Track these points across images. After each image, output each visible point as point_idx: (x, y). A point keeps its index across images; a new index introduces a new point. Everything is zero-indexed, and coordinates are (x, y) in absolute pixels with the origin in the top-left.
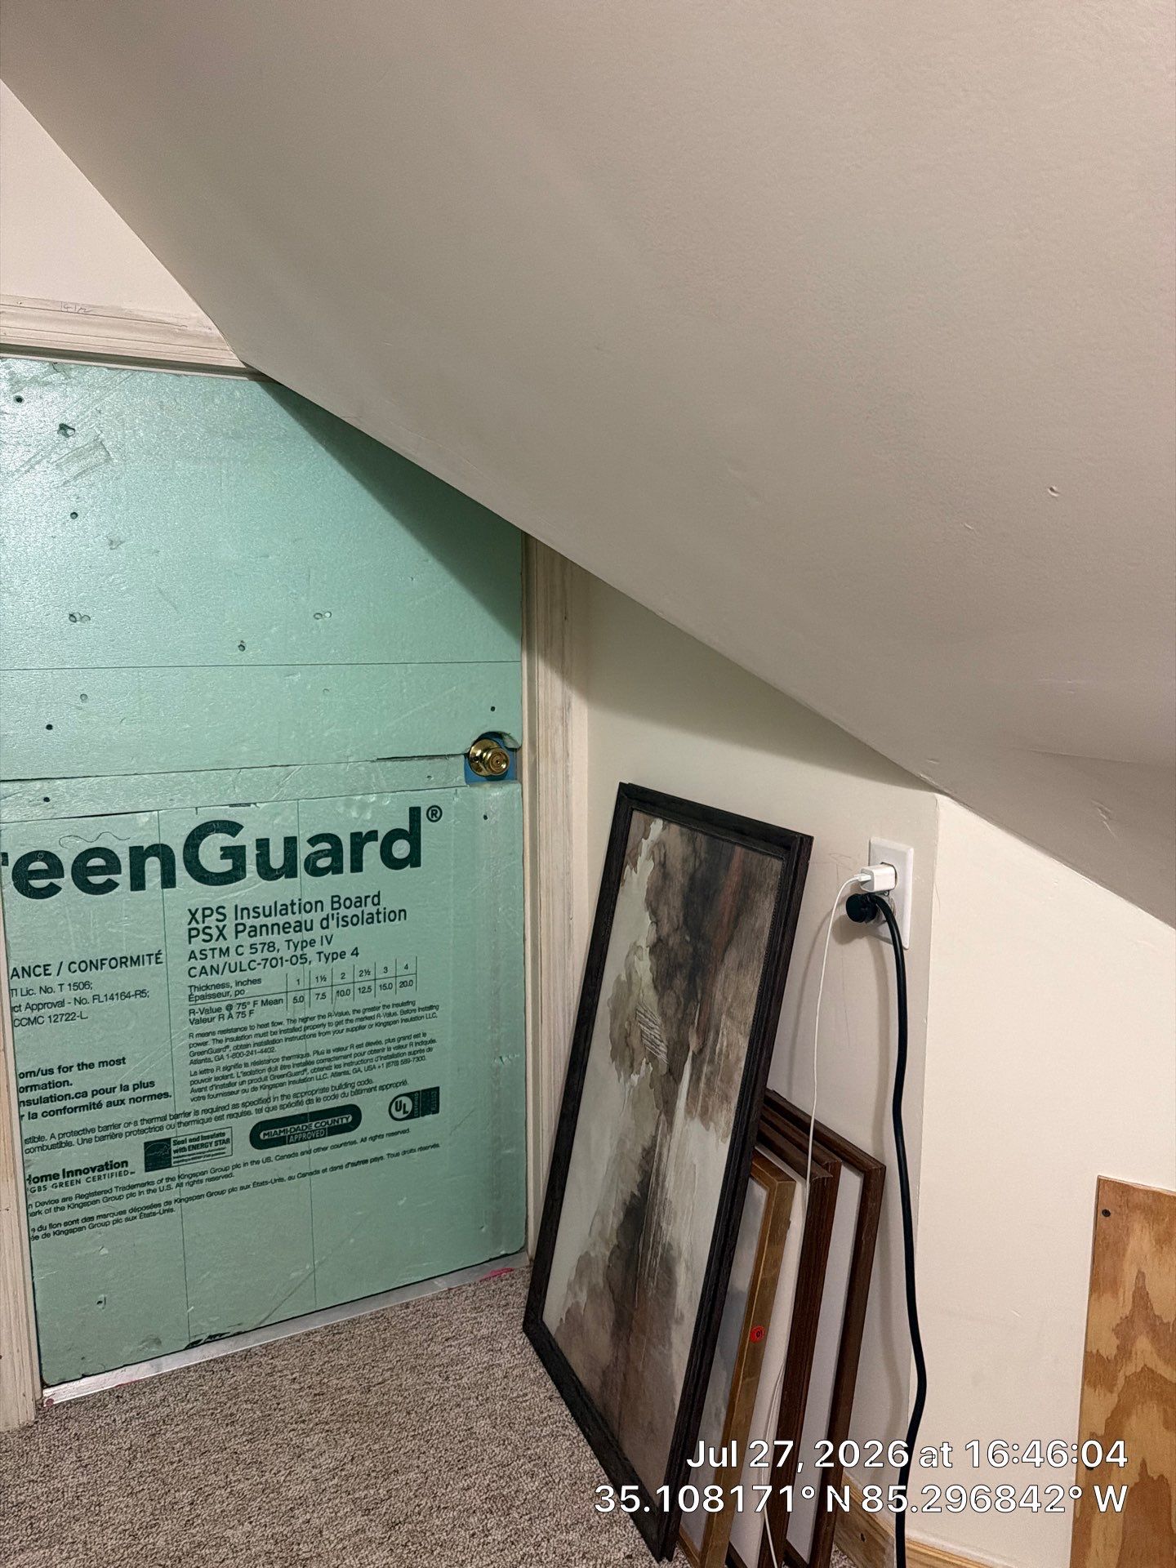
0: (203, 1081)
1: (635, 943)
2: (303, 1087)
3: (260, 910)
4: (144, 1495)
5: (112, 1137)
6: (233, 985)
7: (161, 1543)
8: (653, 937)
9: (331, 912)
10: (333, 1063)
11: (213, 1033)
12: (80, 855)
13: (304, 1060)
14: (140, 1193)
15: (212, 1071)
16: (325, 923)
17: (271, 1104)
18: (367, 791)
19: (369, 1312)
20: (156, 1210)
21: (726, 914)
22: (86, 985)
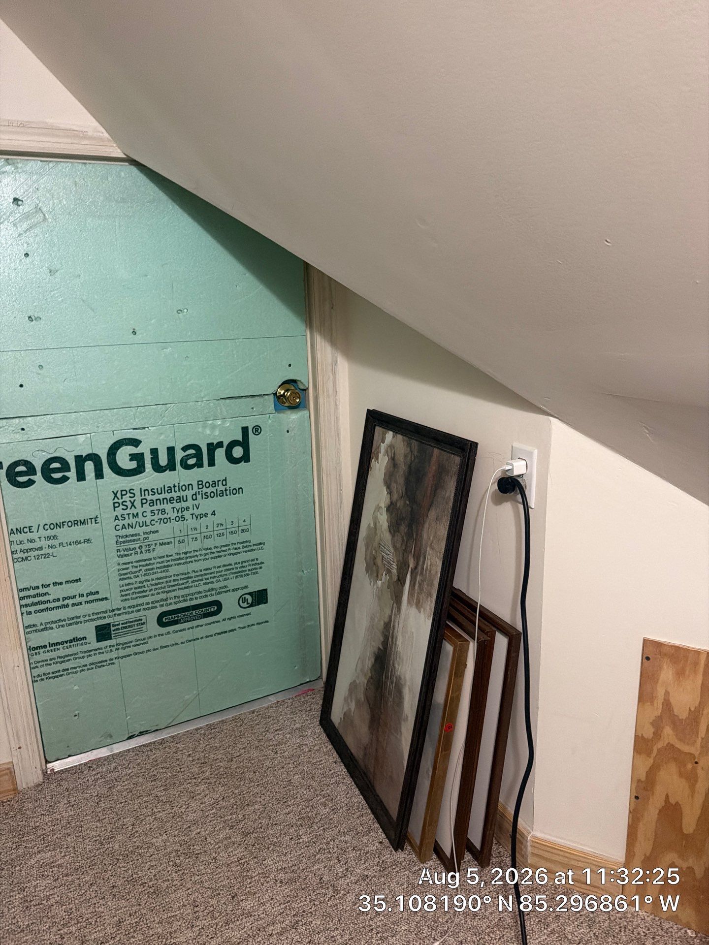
0: (127, 590)
1: (378, 505)
2: (187, 591)
3: (155, 491)
4: (107, 820)
5: (76, 624)
6: (142, 534)
7: (117, 847)
8: (388, 501)
9: (198, 490)
10: (204, 577)
11: (132, 563)
12: (46, 461)
13: (186, 576)
14: (95, 654)
15: (133, 584)
16: (194, 497)
17: (169, 602)
18: (215, 418)
19: (231, 716)
20: (105, 664)
21: (429, 489)
22: (55, 537)
